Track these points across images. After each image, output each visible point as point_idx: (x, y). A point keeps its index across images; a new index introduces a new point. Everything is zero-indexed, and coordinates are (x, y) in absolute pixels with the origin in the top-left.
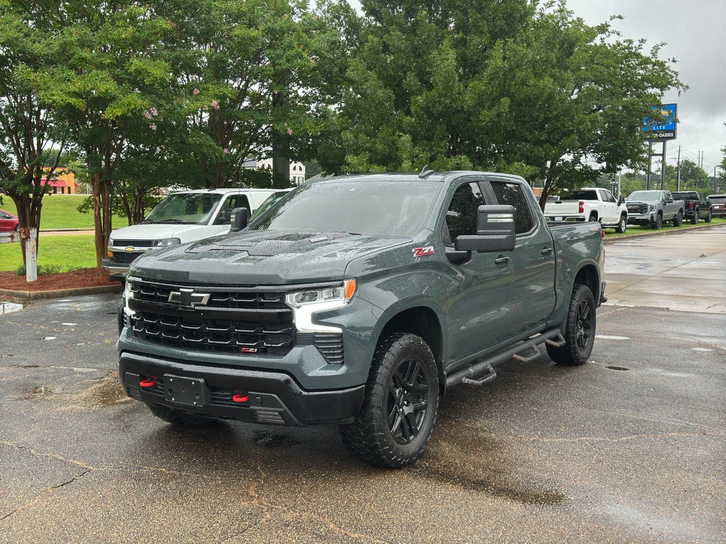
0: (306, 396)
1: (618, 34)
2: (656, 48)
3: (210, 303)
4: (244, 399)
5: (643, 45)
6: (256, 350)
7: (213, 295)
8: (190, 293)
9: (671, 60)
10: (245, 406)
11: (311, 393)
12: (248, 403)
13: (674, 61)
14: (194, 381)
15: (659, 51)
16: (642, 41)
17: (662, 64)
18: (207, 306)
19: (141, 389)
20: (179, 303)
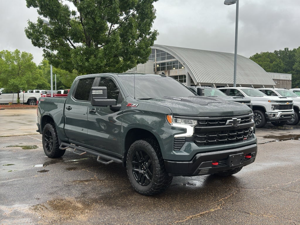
3: (241, 122)
6: (247, 138)
8: (236, 119)
14: (241, 154)
18: (240, 124)
19: (211, 167)
20: (231, 125)
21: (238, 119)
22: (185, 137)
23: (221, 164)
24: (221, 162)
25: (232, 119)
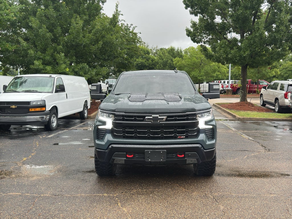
0: (206, 152)
1: (124, 21)
2: (134, 28)
3: (167, 120)
4: (183, 156)
5: (132, 26)
6: (184, 137)
7: (168, 117)
8: (158, 117)
9: (139, 32)
10: (183, 158)
11: (207, 150)
12: (184, 157)
13: (140, 33)
14: (161, 151)
15: (135, 29)
16: (132, 25)
17: (135, 34)
18: (165, 121)
19: (125, 159)
20: (151, 121)
21: (160, 116)
22: (105, 129)
23: (138, 157)
24: (138, 156)
25: (151, 116)
